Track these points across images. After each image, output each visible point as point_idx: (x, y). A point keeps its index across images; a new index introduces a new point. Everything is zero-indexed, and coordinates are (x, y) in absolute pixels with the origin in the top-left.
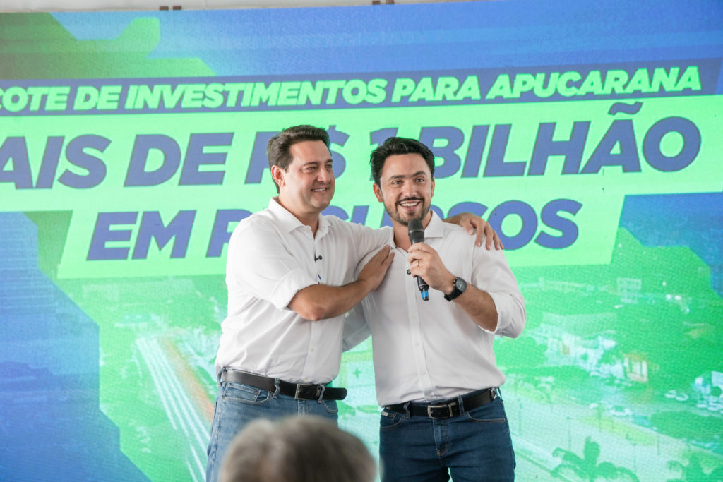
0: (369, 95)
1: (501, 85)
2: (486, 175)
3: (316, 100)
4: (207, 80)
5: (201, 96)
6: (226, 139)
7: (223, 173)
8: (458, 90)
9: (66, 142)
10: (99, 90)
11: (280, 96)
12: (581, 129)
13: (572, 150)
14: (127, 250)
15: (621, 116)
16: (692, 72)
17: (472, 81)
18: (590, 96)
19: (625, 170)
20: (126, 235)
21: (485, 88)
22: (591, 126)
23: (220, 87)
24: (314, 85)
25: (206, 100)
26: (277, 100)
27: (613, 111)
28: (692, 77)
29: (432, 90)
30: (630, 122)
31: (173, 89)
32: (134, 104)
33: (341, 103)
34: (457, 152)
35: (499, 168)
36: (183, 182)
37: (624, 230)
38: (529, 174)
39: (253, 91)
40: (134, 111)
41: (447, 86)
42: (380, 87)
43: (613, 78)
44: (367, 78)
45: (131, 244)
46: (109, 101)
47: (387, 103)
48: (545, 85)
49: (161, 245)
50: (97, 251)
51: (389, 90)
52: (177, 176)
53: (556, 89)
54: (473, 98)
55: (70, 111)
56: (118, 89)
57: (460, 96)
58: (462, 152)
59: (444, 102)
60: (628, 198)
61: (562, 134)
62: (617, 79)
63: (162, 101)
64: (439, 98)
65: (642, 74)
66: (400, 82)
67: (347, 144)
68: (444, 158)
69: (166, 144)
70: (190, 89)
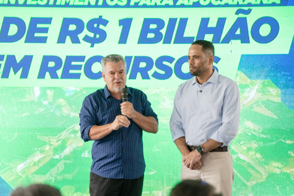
0: (119, 1)
3: (93, 3)
6: (48, 21)
7: (47, 38)
12: (222, 22)
13: (217, 32)
15: (241, 15)
18: (227, 5)
19: (242, 42)
22: (226, 20)
25: (39, 1)
27: (237, 13)
30: (246, 18)
32: (3, 2)
33: (105, 5)
34: (161, 31)
35: (181, 39)
36: (26, 41)
37: (240, 71)
40: (3, 5)
45: (1, 71)
47: (128, 6)
49: (15, 72)
52: (24, 38)
53: (210, 1)
54: (170, 4)
57: (163, 4)
58: (163, 31)
59: (156, 6)
60: (243, 56)
61: (212, 24)
64: (153, 4)
67: (107, 25)
68: (155, 34)
69: (19, 22)
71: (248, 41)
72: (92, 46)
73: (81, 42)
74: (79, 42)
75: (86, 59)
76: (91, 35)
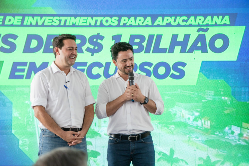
0: (112, 23)
1: (159, 20)
2: (153, 52)
3: (93, 24)
4: (54, 15)
5: (51, 21)
8: (144, 22)
9: (2, 36)
10: (14, 18)
11: (80, 22)
12: (187, 37)
13: (184, 44)
14: (23, 76)
15: (201, 33)
16: (227, 18)
17: (149, 19)
18: (191, 25)
19: (202, 52)
20: (23, 70)
21: (153, 21)
22: (191, 36)
23: (58, 18)
24: (92, 18)
25: (53, 22)
26: (79, 23)
27: (198, 31)
29: (134, 21)
30: (205, 35)
31: (41, 18)
32: (27, 23)
33: (102, 25)
34: (143, 44)
35: (158, 50)
37: (201, 73)
38: (169, 52)
39: (70, 20)
40: (27, 26)
41: (140, 20)
42: (116, 20)
43: (199, 19)
44: (111, 16)
45: (25, 74)
46: (18, 22)
47: (118, 26)
48: (175, 21)
50: (12, 76)
51: (119, 21)
52: (42, 50)
53: (179, 23)
54: (149, 25)
55: (3, 25)
56: (21, 17)
57: (144, 24)
58: (145, 44)
59: (139, 26)
60: (203, 62)
61: (180, 39)
62: (200, 19)
63: (37, 22)
64: (137, 24)
65: (209, 18)
66: (123, 18)
67: (103, 40)
68: (138, 46)
69: (38, 38)
70: (47, 18)
71: (206, 52)
72: (92, 55)
73: (84, 52)
74: (82, 52)
75: (88, 65)
76: (92, 47)
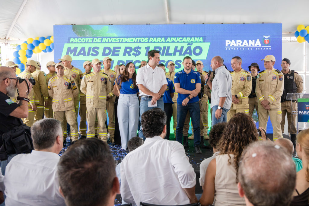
0: (145, 41)
1: (168, 39)
2: (165, 55)
3: (136, 41)
4: (116, 37)
6: (120, 48)
7: (119, 54)
9: (92, 48)
10: (98, 39)
11: (129, 40)
12: (182, 48)
13: (180, 51)
15: (189, 46)
16: (201, 38)
17: (163, 39)
18: (184, 42)
21: (166, 39)
22: (184, 47)
23: (119, 39)
24: (135, 38)
25: (116, 41)
27: (188, 45)
28: (201, 39)
30: (190, 47)
31: (111, 39)
32: (104, 41)
33: (140, 42)
35: (168, 54)
38: (173, 55)
39: (125, 39)
40: (104, 43)
41: (159, 39)
42: (147, 39)
44: (145, 37)
47: (148, 42)
48: (176, 40)
51: (149, 40)
52: (111, 54)
53: (178, 40)
54: (163, 42)
55: (93, 42)
56: (101, 39)
57: (161, 41)
59: (158, 42)
61: (179, 48)
62: (188, 39)
63: (108, 41)
64: (157, 41)
65: (193, 38)
66: (151, 38)
67: (141, 49)
69: (109, 49)
70: (113, 39)
71: (192, 55)
72: (136, 57)
74: (131, 55)
76: (135, 53)
